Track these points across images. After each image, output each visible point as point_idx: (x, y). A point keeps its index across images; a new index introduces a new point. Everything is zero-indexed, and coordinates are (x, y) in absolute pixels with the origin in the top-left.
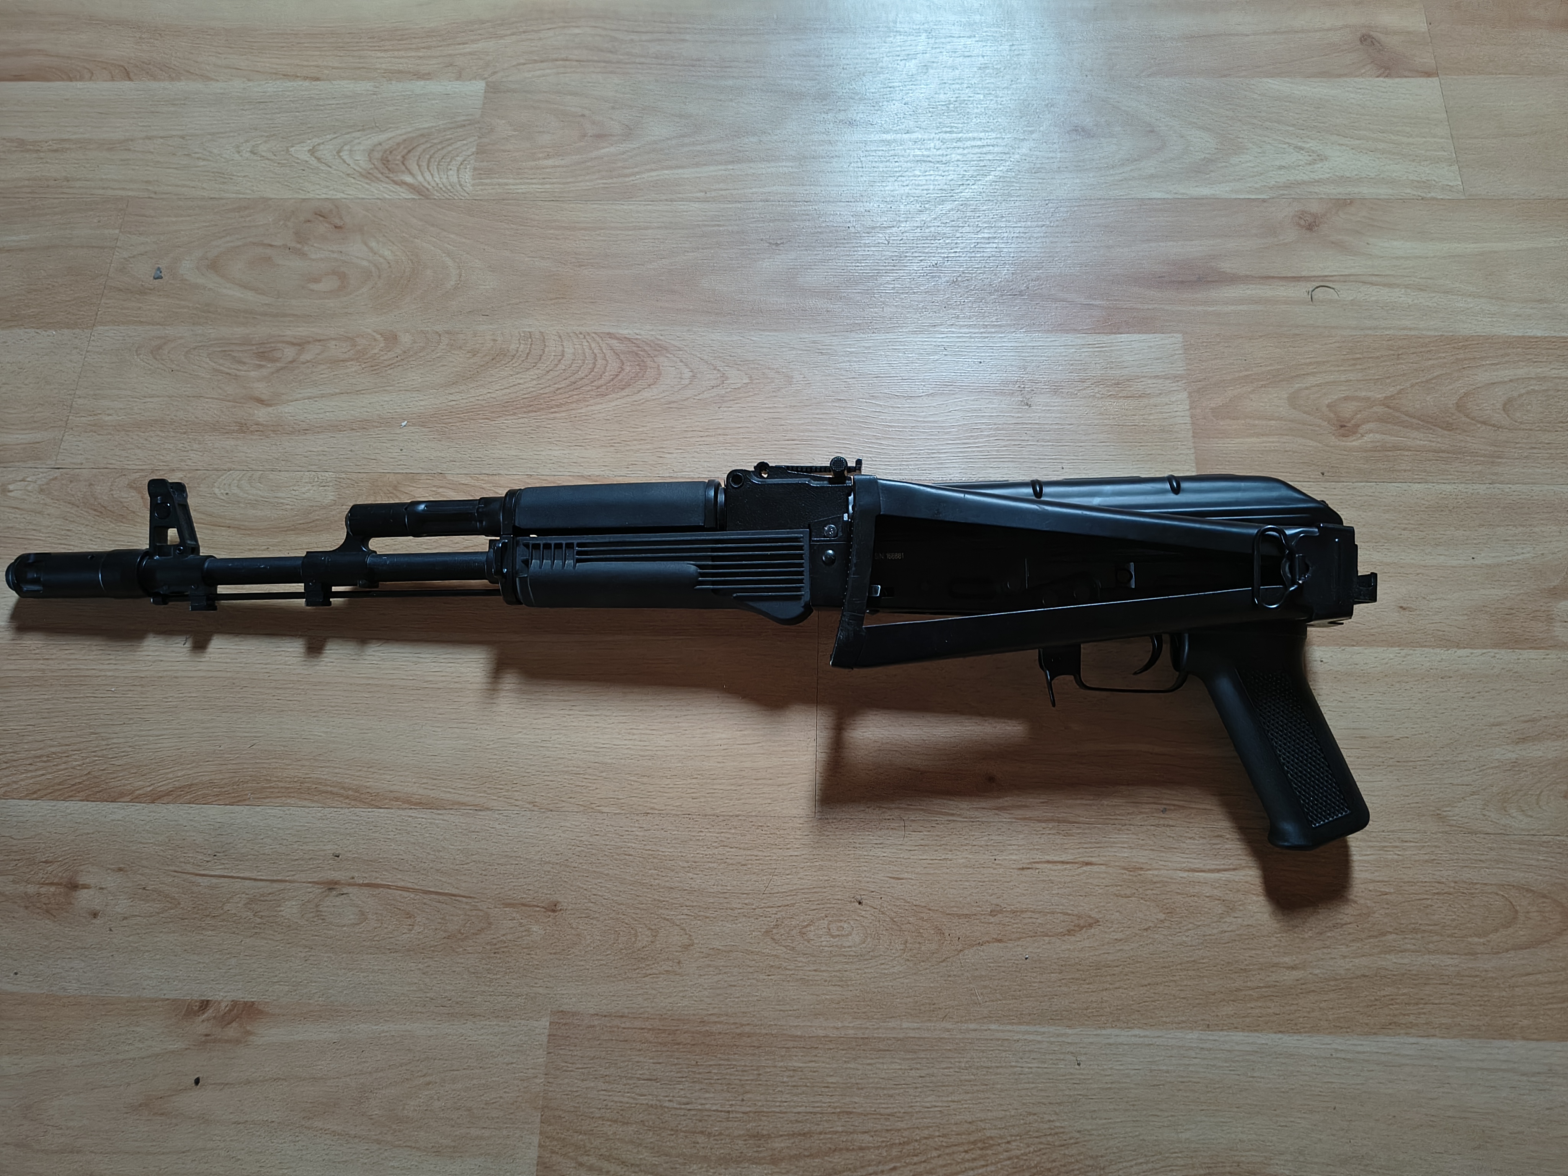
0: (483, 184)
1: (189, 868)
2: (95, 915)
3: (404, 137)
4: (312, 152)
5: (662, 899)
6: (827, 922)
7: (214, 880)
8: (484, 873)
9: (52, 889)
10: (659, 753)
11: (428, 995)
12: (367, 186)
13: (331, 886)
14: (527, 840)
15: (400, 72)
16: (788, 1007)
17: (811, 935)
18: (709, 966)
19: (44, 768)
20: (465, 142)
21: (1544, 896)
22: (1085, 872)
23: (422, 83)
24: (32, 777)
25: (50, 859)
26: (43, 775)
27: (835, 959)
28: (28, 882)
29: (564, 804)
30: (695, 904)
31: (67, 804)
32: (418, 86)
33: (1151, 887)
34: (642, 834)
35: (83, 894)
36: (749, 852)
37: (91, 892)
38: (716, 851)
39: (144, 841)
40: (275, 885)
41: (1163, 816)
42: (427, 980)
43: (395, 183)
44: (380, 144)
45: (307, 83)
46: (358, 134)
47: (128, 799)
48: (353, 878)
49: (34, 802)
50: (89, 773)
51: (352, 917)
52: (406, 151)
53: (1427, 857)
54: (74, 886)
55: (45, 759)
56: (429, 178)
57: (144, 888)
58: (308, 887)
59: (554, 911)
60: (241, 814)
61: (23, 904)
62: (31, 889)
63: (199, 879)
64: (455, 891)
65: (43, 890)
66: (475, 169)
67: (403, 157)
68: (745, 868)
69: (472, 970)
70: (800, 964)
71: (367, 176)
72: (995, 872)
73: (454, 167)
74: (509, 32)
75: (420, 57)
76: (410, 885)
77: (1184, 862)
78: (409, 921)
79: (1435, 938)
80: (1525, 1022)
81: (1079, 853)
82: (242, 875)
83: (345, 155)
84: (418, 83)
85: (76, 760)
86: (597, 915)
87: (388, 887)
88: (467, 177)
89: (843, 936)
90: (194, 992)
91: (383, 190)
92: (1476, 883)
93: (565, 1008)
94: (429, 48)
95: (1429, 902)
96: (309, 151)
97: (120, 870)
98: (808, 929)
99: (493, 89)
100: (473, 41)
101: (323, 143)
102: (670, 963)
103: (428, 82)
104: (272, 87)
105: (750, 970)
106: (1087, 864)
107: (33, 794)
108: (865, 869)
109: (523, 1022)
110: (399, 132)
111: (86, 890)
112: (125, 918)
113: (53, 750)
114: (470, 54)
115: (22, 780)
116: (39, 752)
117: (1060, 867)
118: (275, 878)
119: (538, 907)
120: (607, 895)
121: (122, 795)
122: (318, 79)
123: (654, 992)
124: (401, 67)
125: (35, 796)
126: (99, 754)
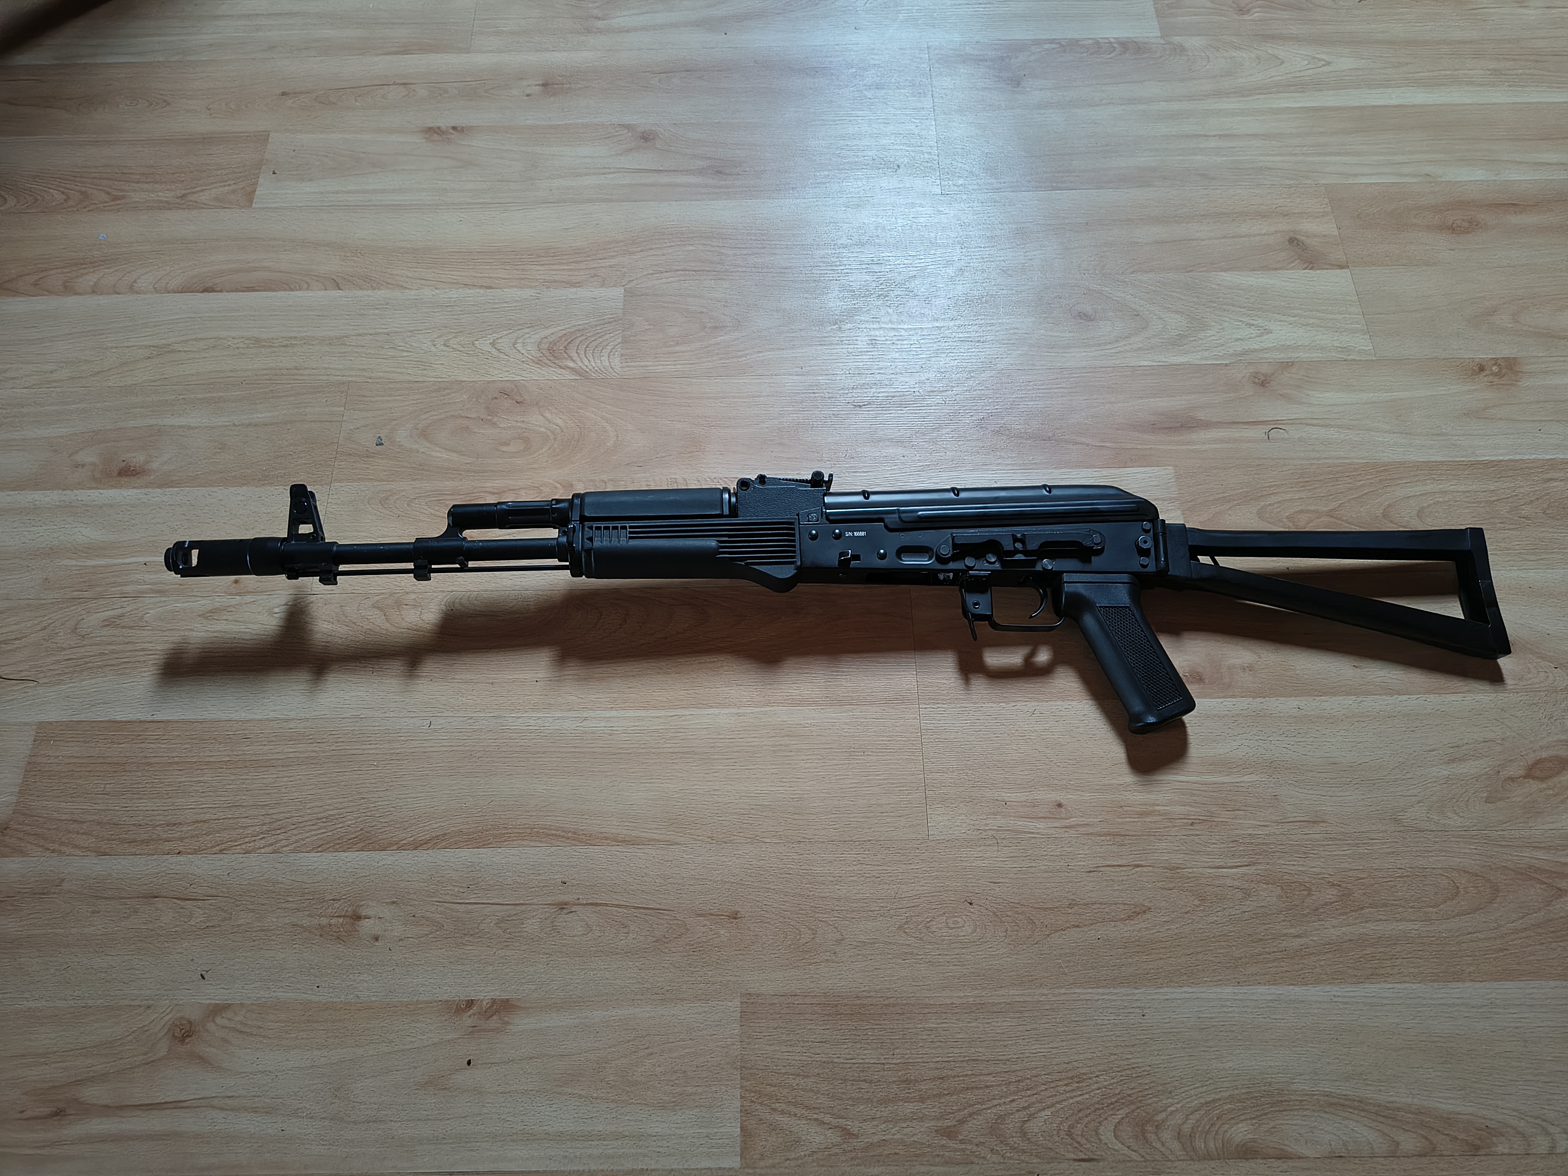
0: (629, 367)
1: (448, 898)
2: (377, 939)
3: (564, 332)
4: (493, 344)
5: (817, 906)
6: (945, 918)
7: (470, 907)
8: (679, 892)
9: (341, 920)
10: (804, 796)
11: (645, 986)
12: (539, 371)
13: (562, 906)
14: (709, 866)
15: (555, 281)
16: (921, 983)
17: (934, 929)
18: (859, 954)
19: (325, 827)
20: (612, 335)
21: (1477, 875)
22: (1137, 872)
23: (575, 289)
24: (316, 835)
25: (337, 897)
26: (325, 833)
27: (953, 946)
28: (320, 916)
29: (735, 837)
30: (843, 908)
31: (346, 854)
32: (571, 293)
33: (1187, 881)
34: (797, 857)
35: (365, 923)
36: (880, 868)
37: (372, 921)
38: (855, 868)
39: (410, 879)
40: (518, 908)
41: (1191, 828)
42: (643, 975)
43: (561, 367)
44: (546, 338)
45: (482, 291)
46: (527, 330)
47: (395, 847)
48: (579, 899)
49: (319, 854)
50: (361, 830)
51: (580, 929)
52: (567, 342)
53: (1389, 850)
54: (359, 918)
55: (324, 820)
56: (587, 363)
57: (414, 916)
58: (544, 908)
59: (736, 918)
60: (485, 855)
61: (318, 933)
62: (324, 921)
63: (458, 907)
64: (658, 906)
65: (333, 921)
66: (622, 355)
67: (565, 347)
68: (879, 879)
69: (677, 965)
70: (927, 951)
71: (538, 362)
72: (1069, 875)
73: (605, 353)
74: (639, 249)
75: (571, 270)
76: (623, 903)
77: (1210, 862)
78: (626, 930)
79: (1401, 910)
80: (1471, 969)
81: (1131, 859)
82: (491, 902)
83: (519, 346)
84: (571, 290)
85: (350, 820)
86: (769, 920)
87: (606, 905)
88: (616, 361)
89: (959, 928)
90: (463, 994)
91: (551, 374)
92: (1426, 868)
93: (752, 991)
94: (577, 262)
95: (1393, 883)
96: (490, 343)
97: (394, 902)
98: (931, 923)
99: (630, 294)
100: (612, 257)
101: (501, 338)
102: (828, 954)
103: (579, 289)
104: (454, 294)
105: (890, 956)
106: (1138, 866)
107: (319, 848)
108: (971, 876)
109: (720, 1003)
110: (559, 328)
111: (367, 920)
112: (401, 940)
113: (331, 813)
114: (610, 266)
115: (307, 838)
116: (320, 815)
117: (1118, 869)
118: (518, 902)
119: (723, 915)
120: (775, 905)
121: (391, 845)
122: (491, 288)
123: (817, 976)
124: (556, 278)
125: (320, 849)
126: (369, 814)
